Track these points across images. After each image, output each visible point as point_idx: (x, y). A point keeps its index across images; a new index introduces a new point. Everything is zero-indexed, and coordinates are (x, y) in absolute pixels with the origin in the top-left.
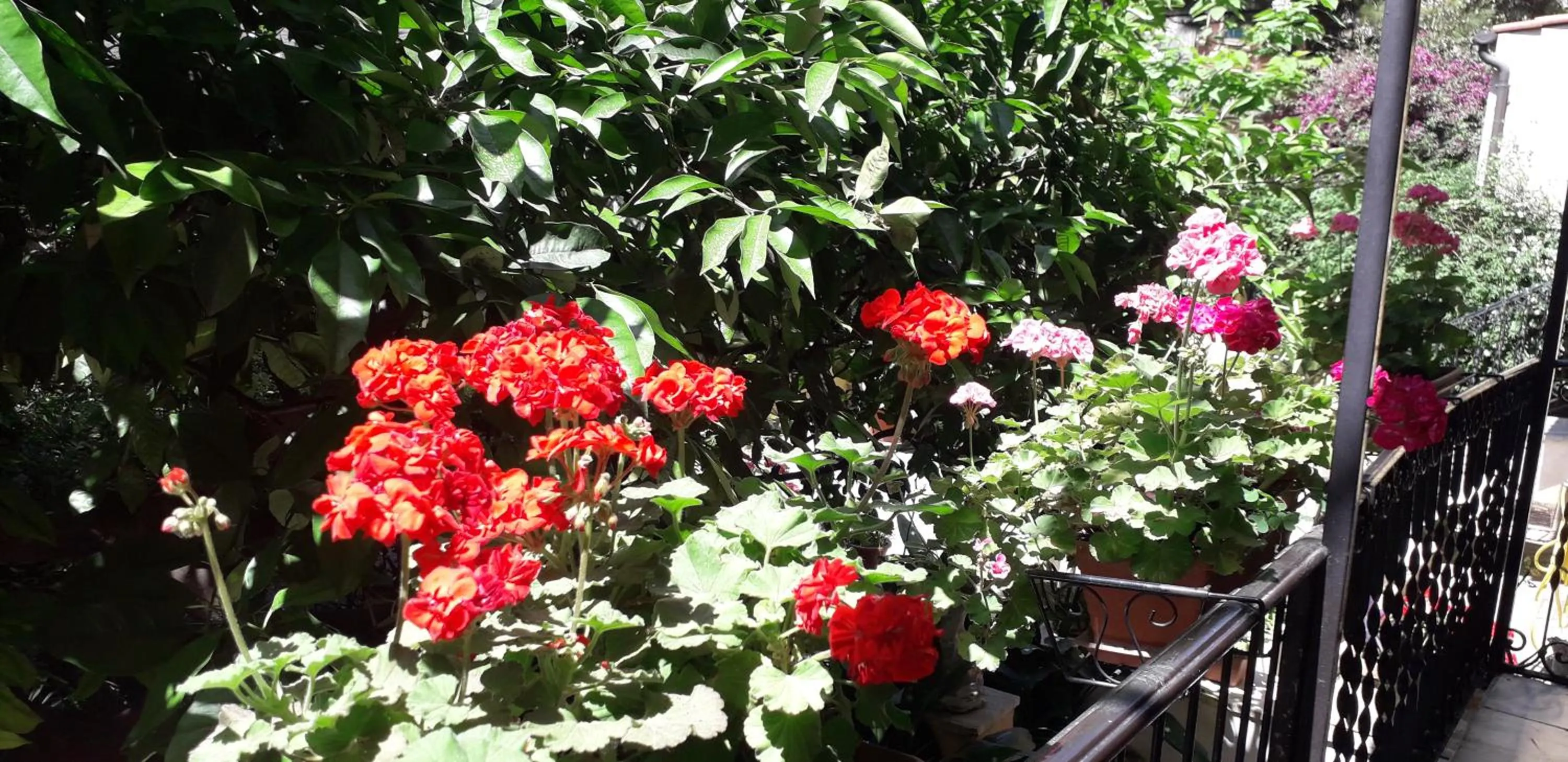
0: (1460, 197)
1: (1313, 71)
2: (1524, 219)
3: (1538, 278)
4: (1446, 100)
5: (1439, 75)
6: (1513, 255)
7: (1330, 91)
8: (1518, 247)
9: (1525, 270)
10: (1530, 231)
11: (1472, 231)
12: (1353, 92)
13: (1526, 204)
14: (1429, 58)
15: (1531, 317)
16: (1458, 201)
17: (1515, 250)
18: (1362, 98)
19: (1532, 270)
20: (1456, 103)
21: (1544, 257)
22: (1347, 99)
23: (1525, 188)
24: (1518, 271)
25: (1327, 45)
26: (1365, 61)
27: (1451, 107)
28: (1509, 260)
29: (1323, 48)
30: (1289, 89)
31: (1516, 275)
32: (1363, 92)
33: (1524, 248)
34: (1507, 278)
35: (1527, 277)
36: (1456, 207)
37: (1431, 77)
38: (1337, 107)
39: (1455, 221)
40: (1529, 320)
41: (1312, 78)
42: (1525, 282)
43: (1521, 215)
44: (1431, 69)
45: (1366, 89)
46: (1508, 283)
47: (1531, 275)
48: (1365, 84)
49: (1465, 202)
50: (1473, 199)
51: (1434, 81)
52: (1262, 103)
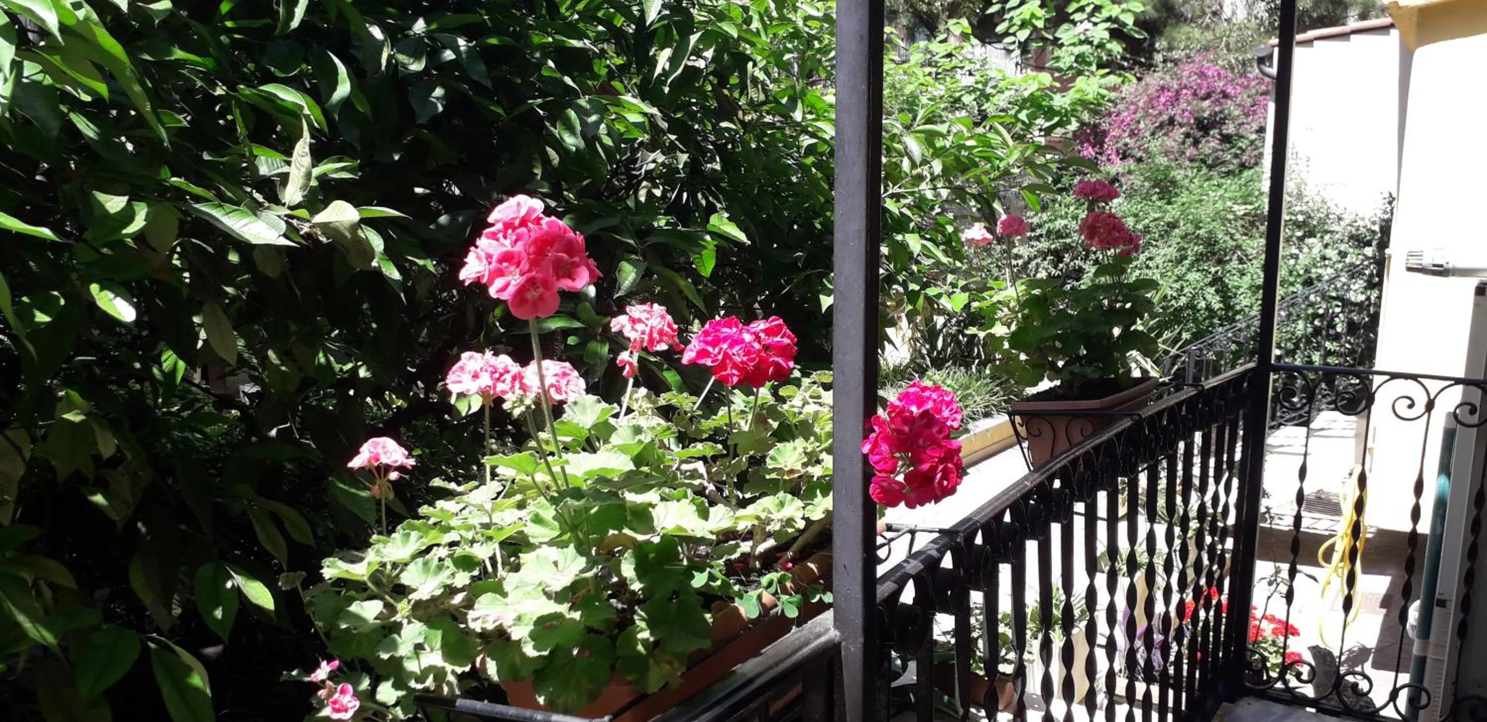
0: (1245, 204)
1: (1114, 89)
2: (1304, 222)
3: (1319, 278)
4: (1236, 113)
5: (1230, 90)
6: (1296, 257)
7: (1132, 107)
8: (1300, 249)
9: (1307, 271)
10: (1312, 235)
11: (1257, 235)
12: (1153, 108)
13: (1304, 208)
14: (1219, 74)
15: (1316, 316)
16: (1244, 207)
17: (1297, 252)
18: (1160, 114)
19: (1313, 270)
20: (1247, 115)
21: (1324, 258)
22: (1147, 115)
23: (1305, 193)
24: (1301, 272)
25: (1126, 64)
26: (1162, 79)
27: (1242, 119)
28: (1292, 262)
29: (1122, 68)
30: (1094, 107)
31: (1299, 275)
32: (1161, 107)
33: (1306, 250)
34: (1292, 279)
35: (1310, 278)
36: (1242, 213)
37: (1223, 92)
38: (1139, 122)
39: (1243, 226)
40: (1314, 320)
41: (1113, 95)
42: (1308, 283)
43: (1300, 218)
44: (1221, 84)
45: (1164, 105)
46: (1292, 284)
47: (1314, 276)
48: (1163, 99)
49: (1250, 207)
50: (1257, 205)
51: (1226, 96)
52: (1070, 123)
